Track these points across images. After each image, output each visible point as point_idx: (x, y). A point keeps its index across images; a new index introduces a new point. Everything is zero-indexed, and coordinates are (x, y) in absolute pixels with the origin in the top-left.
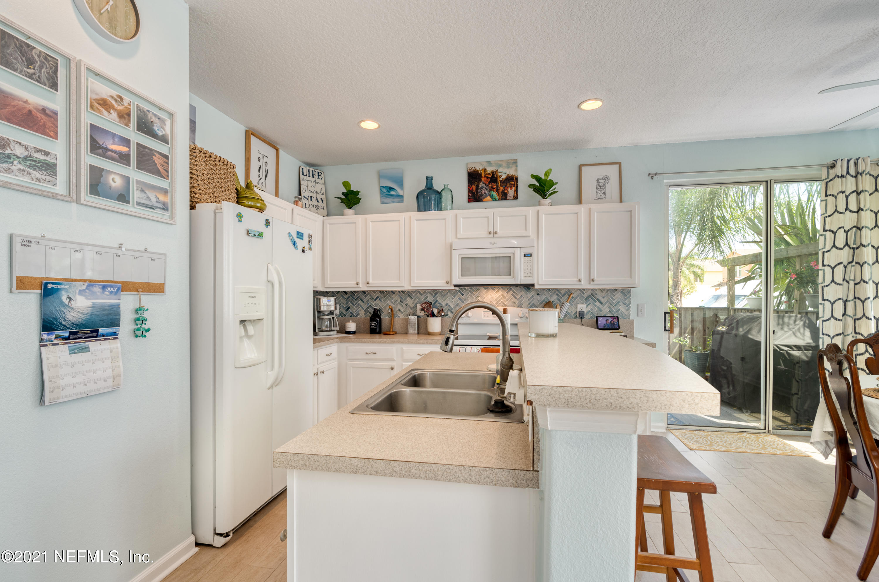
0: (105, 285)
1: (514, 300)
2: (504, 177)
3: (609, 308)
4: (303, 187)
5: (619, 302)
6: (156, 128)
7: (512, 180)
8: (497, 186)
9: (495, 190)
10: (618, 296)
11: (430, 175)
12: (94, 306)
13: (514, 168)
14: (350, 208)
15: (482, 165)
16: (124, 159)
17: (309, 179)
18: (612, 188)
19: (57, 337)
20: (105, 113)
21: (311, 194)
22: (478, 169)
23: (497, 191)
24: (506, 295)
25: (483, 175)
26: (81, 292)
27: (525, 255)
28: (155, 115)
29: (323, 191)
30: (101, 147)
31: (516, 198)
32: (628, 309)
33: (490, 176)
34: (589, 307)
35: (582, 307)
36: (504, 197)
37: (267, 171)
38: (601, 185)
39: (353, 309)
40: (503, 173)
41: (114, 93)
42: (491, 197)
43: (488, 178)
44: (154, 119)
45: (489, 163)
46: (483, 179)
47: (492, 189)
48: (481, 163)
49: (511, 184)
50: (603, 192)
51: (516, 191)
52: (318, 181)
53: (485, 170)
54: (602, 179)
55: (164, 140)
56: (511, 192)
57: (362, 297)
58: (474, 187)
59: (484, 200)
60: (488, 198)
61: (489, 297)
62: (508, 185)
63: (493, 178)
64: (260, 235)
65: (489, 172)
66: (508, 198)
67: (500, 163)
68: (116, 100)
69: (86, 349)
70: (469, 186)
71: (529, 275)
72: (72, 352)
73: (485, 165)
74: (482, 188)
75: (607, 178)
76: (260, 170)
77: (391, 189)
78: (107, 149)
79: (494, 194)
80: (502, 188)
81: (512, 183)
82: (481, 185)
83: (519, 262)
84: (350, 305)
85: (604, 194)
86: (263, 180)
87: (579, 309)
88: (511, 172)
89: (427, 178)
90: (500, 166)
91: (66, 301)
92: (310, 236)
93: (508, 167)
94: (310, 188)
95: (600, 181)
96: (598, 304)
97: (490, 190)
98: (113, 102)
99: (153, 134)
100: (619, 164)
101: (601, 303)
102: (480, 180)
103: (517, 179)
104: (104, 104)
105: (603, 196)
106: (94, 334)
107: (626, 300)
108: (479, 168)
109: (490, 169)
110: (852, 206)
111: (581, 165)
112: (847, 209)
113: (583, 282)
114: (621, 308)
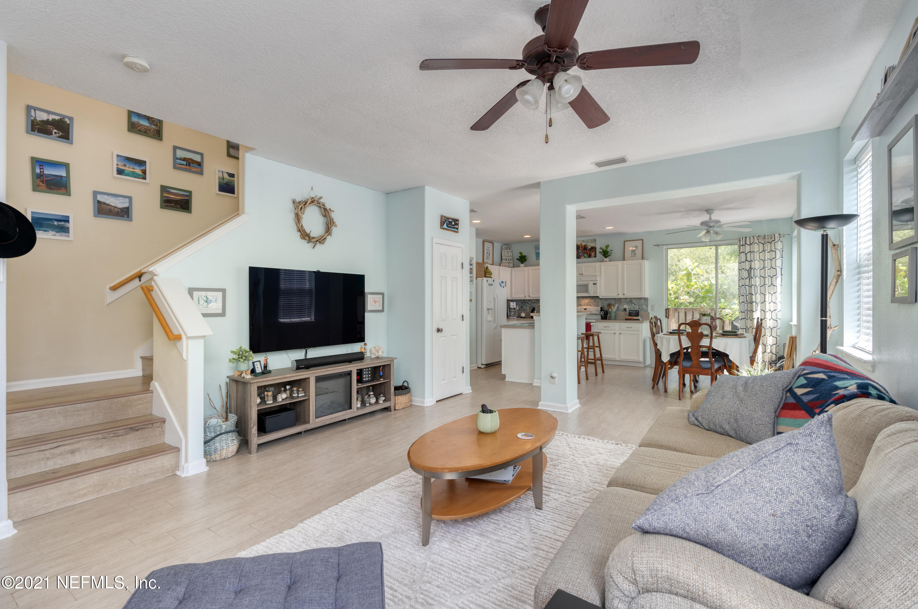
1: (595, 303)
2: (590, 247)
3: (639, 307)
4: (503, 255)
5: (643, 304)
7: (593, 249)
8: (588, 252)
10: (643, 301)
13: (594, 243)
14: (522, 263)
17: (505, 251)
18: (639, 252)
21: (506, 258)
22: (578, 244)
23: (587, 254)
24: (591, 301)
27: (594, 284)
29: (511, 255)
31: (595, 256)
32: (647, 307)
33: (583, 247)
34: (629, 306)
35: (626, 306)
36: (590, 256)
37: (490, 253)
39: (524, 307)
40: (590, 245)
42: (584, 257)
45: (583, 241)
47: (584, 253)
48: (579, 241)
51: (595, 254)
52: (509, 251)
53: (581, 244)
54: (634, 247)
56: (593, 254)
57: (528, 302)
58: (579, 252)
59: (581, 258)
60: (583, 257)
61: (584, 302)
62: (592, 252)
63: (585, 248)
64: (492, 285)
66: (592, 257)
71: (595, 293)
73: (581, 242)
74: (582, 253)
75: (636, 247)
76: (487, 253)
79: (586, 255)
80: (590, 253)
83: (591, 287)
84: (523, 306)
85: (635, 254)
86: (488, 257)
87: (624, 307)
88: (593, 245)
90: (588, 242)
92: (506, 282)
93: (592, 243)
94: (506, 255)
95: (634, 249)
96: (633, 305)
100: (643, 240)
101: (635, 305)
102: (581, 249)
103: (596, 248)
105: (634, 257)
107: (646, 303)
109: (583, 244)
110: (749, 259)
111: (625, 241)
112: (746, 260)
113: (620, 295)
114: (644, 307)
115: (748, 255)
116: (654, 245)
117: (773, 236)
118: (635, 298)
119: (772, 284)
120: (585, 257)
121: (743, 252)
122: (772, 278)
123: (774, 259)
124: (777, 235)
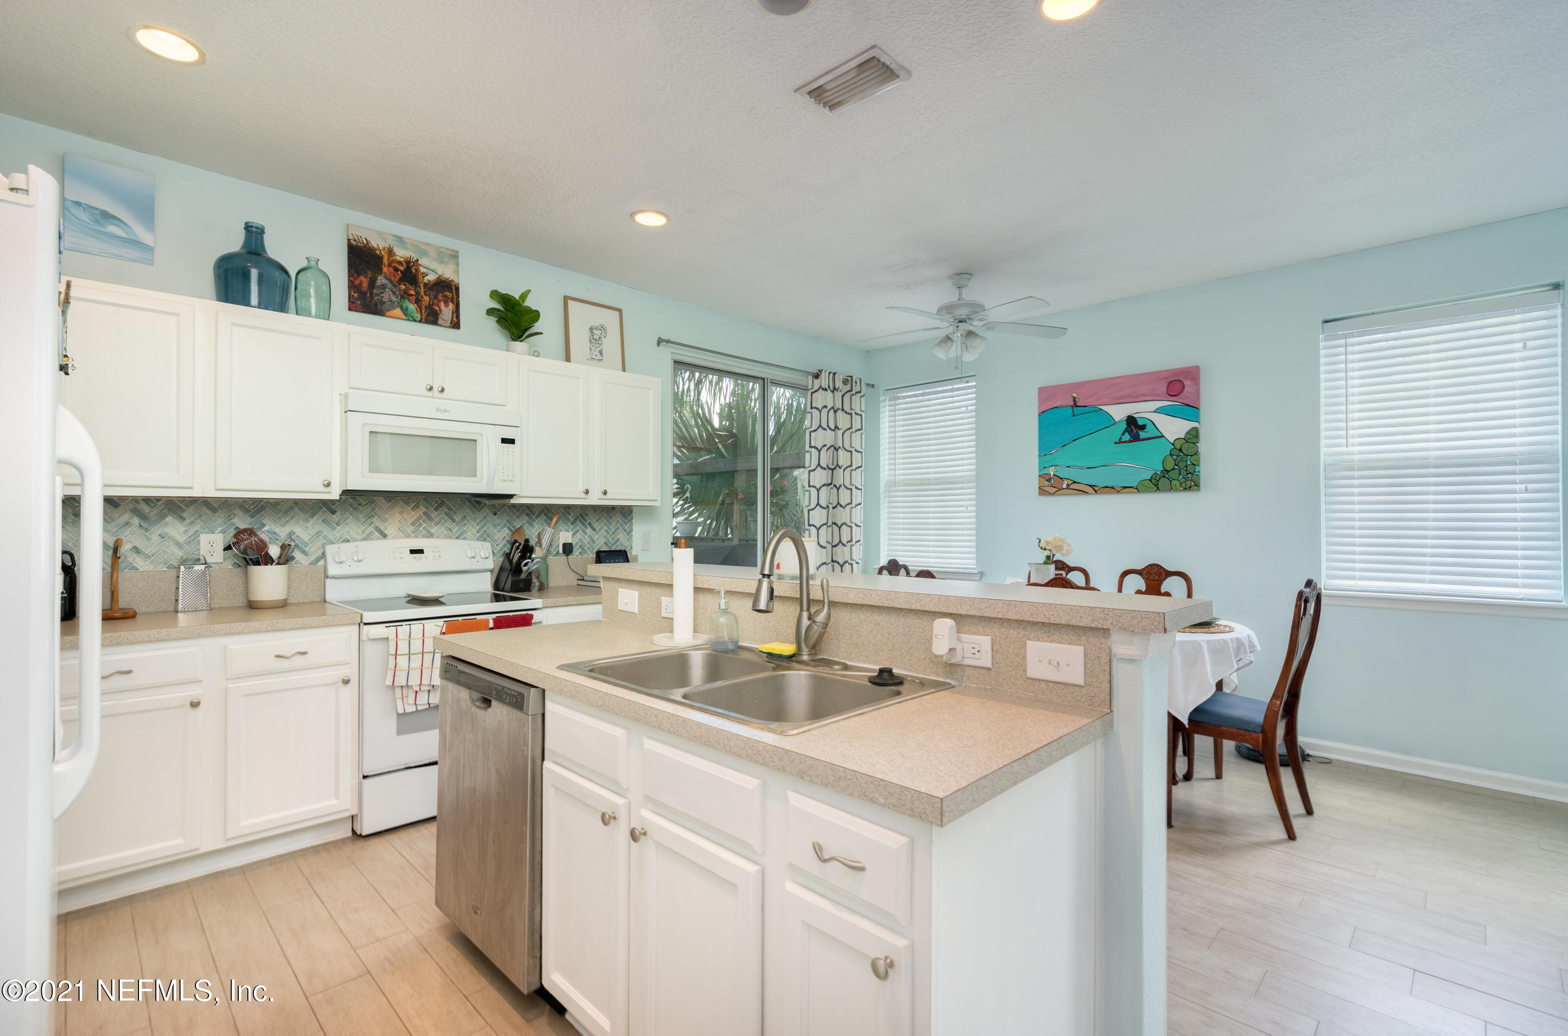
1: (450, 524)
2: (431, 277)
3: (605, 537)
5: (618, 528)
8: (418, 293)
9: (413, 298)
10: (617, 519)
11: (256, 220)
13: (452, 266)
15: (385, 240)
22: (374, 244)
23: (418, 301)
24: (433, 514)
25: (385, 261)
27: (504, 441)
31: (456, 325)
33: (402, 268)
34: (579, 535)
35: (566, 536)
36: (432, 317)
38: (595, 339)
40: (433, 268)
42: (405, 311)
43: (396, 270)
45: (400, 240)
46: (385, 269)
47: (405, 295)
48: (381, 234)
49: (446, 296)
50: (598, 349)
51: (457, 313)
54: (597, 329)
56: (446, 312)
58: (364, 281)
59: (388, 313)
60: (398, 312)
61: (397, 517)
62: (440, 297)
65: (398, 258)
66: (440, 322)
67: (424, 247)
70: (350, 275)
71: (510, 478)
73: (391, 242)
74: (383, 287)
75: (602, 328)
79: (412, 307)
80: (427, 298)
81: (448, 294)
82: (381, 280)
83: (490, 452)
87: (563, 540)
88: (447, 272)
89: (248, 227)
90: (423, 253)
93: (441, 261)
95: (595, 331)
96: (589, 531)
97: (402, 297)
100: (620, 311)
101: (594, 530)
102: (380, 271)
103: (457, 289)
105: (599, 357)
107: (627, 524)
108: (377, 243)
111: (564, 297)
113: (591, 495)
114: (621, 537)
116: (657, 339)
120: (408, 317)
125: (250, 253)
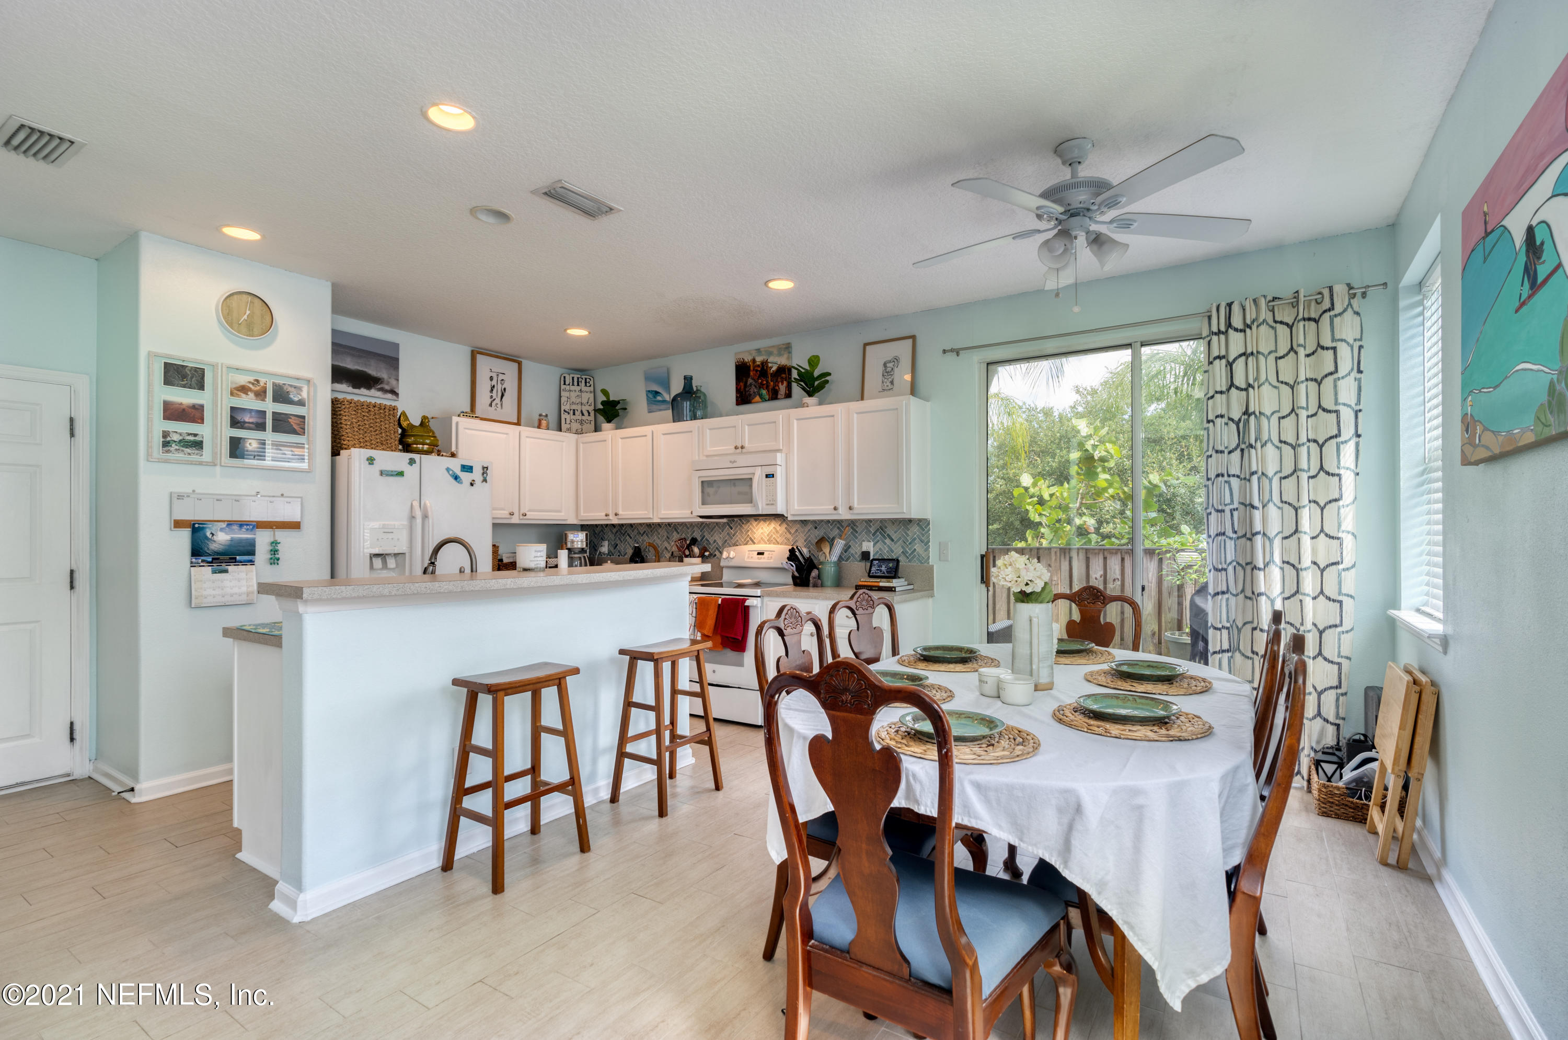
0: (241, 524)
1: (789, 536)
2: (774, 368)
3: (902, 547)
4: (563, 399)
5: (915, 539)
6: (291, 396)
7: (784, 371)
8: (767, 382)
9: (765, 386)
10: (914, 530)
11: (688, 373)
12: (232, 540)
13: (786, 356)
14: (609, 421)
15: (751, 354)
16: (261, 427)
17: (572, 388)
18: (902, 373)
19: (203, 561)
20: (244, 395)
21: (574, 407)
22: (746, 360)
23: (767, 388)
24: (778, 528)
25: (752, 368)
26: (222, 530)
27: (767, 476)
28: (291, 386)
29: (592, 400)
30: (238, 422)
31: (788, 396)
32: (927, 550)
33: (759, 369)
34: (879, 545)
35: (868, 546)
36: (774, 396)
37: (505, 389)
38: (888, 372)
39: (621, 547)
40: (776, 361)
41: (251, 379)
42: (761, 396)
43: (757, 371)
44: (290, 389)
46: (752, 373)
47: (761, 386)
48: (749, 352)
49: (782, 378)
50: (890, 380)
51: (789, 388)
52: (584, 388)
53: (754, 361)
54: (890, 362)
55: (301, 403)
56: (782, 388)
57: (630, 531)
58: (742, 384)
59: (753, 401)
60: (757, 398)
61: (760, 531)
62: (779, 380)
63: (763, 369)
64: (401, 474)
65: (758, 363)
66: (779, 397)
67: (770, 350)
68: (253, 384)
69: (226, 571)
70: (737, 384)
71: (771, 502)
72: (214, 572)
73: (754, 354)
74: (751, 385)
75: (896, 360)
76: (492, 390)
77: (657, 393)
78: (245, 422)
79: (764, 392)
80: (772, 383)
81: (784, 376)
82: (750, 381)
83: (759, 484)
84: (618, 542)
85: (892, 383)
86: (498, 400)
87: (864, 549)
88: (783, 361)
89: (685, 378)
90: (770, 354)
91: (210, 536)
92: (485, 469)
93: (780, 355)
94: (573, 399)
95: (888, 365)
96: (888, 541)
97: (760, 388)
98: (251, 386)
99: (290, 402)
100: (913, 337)
101: (892, 540)
102: (748, 376)
104: (243, 389)
105: (890, 387)
106: (233, 561)
107: (923, 535)
108: (748, 358)
109: (759, 359)
110: (1240, 381)
111: (866, 345)
112: (1232, 385)
113: (840, 511)
114: (918, 547)
115: (1239, 366)
116: (944, 351)
117: (1326, 292)
118: (894, 521)
119: (1322, 468)
120: (763, 400)
121: (1220, 358)
122: (1321, 447)
123: (1331, 378)
124: (1340, 290)
125: (686, 393)
